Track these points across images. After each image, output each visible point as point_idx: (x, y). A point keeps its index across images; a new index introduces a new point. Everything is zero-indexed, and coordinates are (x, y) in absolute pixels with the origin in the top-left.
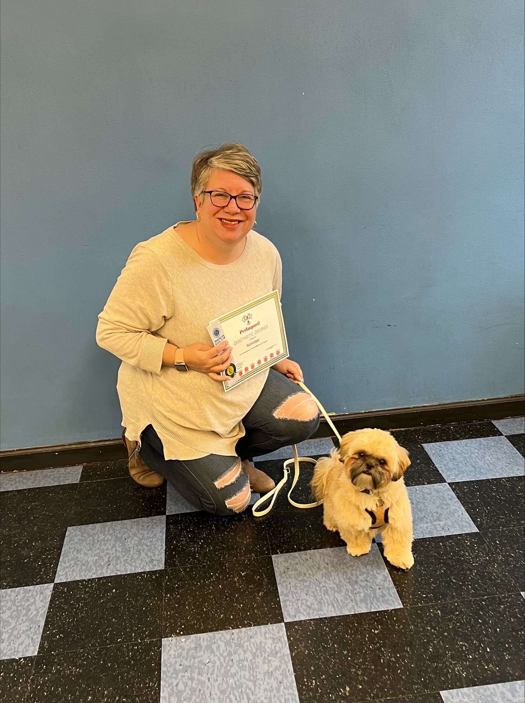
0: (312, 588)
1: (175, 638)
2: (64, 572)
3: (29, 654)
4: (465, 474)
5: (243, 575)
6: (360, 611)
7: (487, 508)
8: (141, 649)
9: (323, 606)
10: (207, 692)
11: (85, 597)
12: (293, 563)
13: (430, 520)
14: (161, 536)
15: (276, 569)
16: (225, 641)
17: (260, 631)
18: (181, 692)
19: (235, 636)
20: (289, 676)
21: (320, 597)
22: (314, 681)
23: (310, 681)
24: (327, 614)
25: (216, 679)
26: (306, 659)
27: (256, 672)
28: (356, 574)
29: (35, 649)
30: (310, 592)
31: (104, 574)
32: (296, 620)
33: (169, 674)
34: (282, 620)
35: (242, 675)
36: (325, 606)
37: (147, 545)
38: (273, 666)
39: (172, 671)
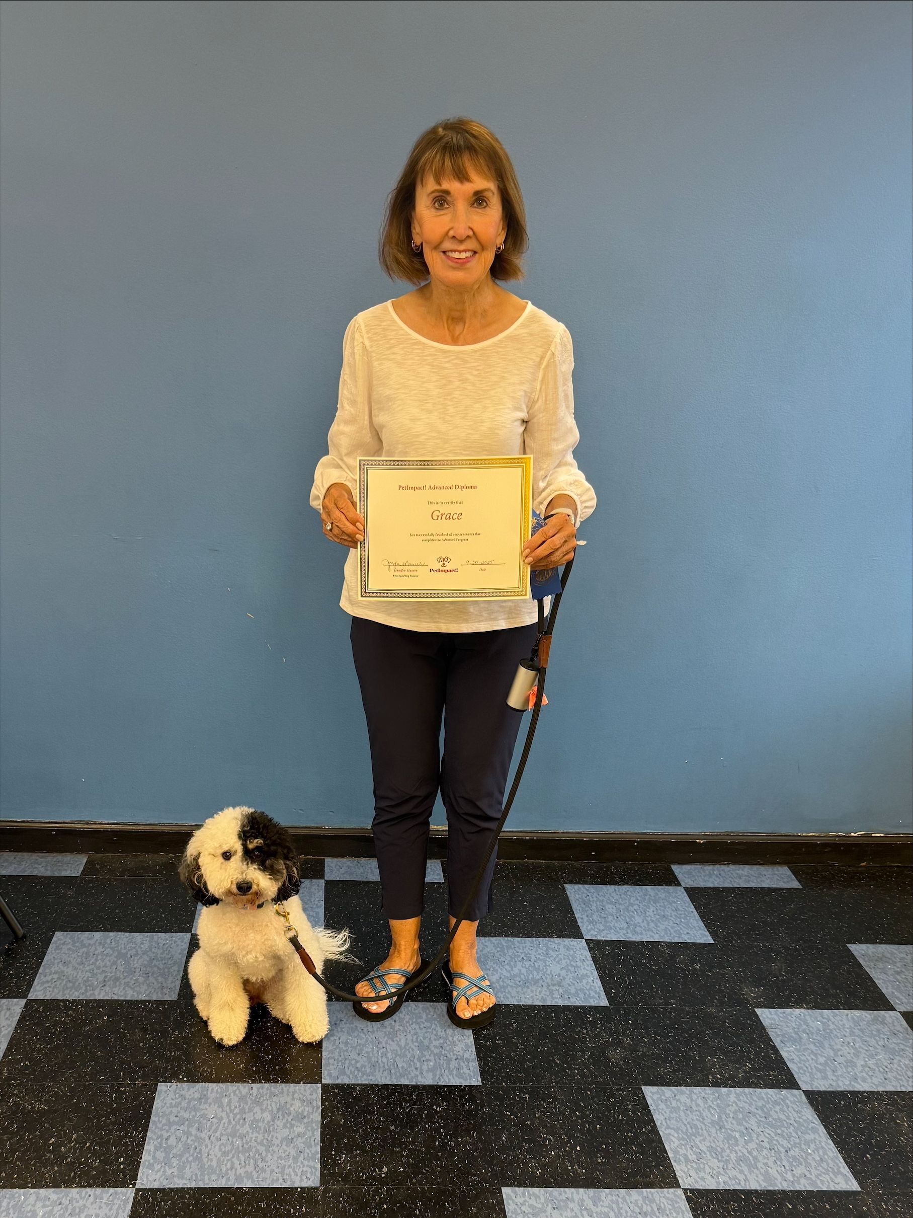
0: (368, 1047)
1: (175, 1084)
2: (42, 988)
4: (613, 931)
6: (425, 1082)
7: (629, 978)
8: (129, 1091)
9: (377, 1071)
10: (205, 1151)
11: (66, 1020)
13: (547, 983)
14: (179, 959)
16: (239, 1095)
17: (288, 1090)
18: (170, 1148)
19: (255, 1091)
20: (313, 1147)
21: (376, 1060)
22: (344, 1156)
23: (340, 1156)
24: (380, 1080)
25: (219, 1138)
26: (339, 1129)
27: (273, 1136)
30: (364, 1052)
31: (95, 996)
33: (160, 1125)
34: (318, 1081)
35: (254, 1138)
36: (379, 1071)
38: (296, 1132)
39: (164, 1121)
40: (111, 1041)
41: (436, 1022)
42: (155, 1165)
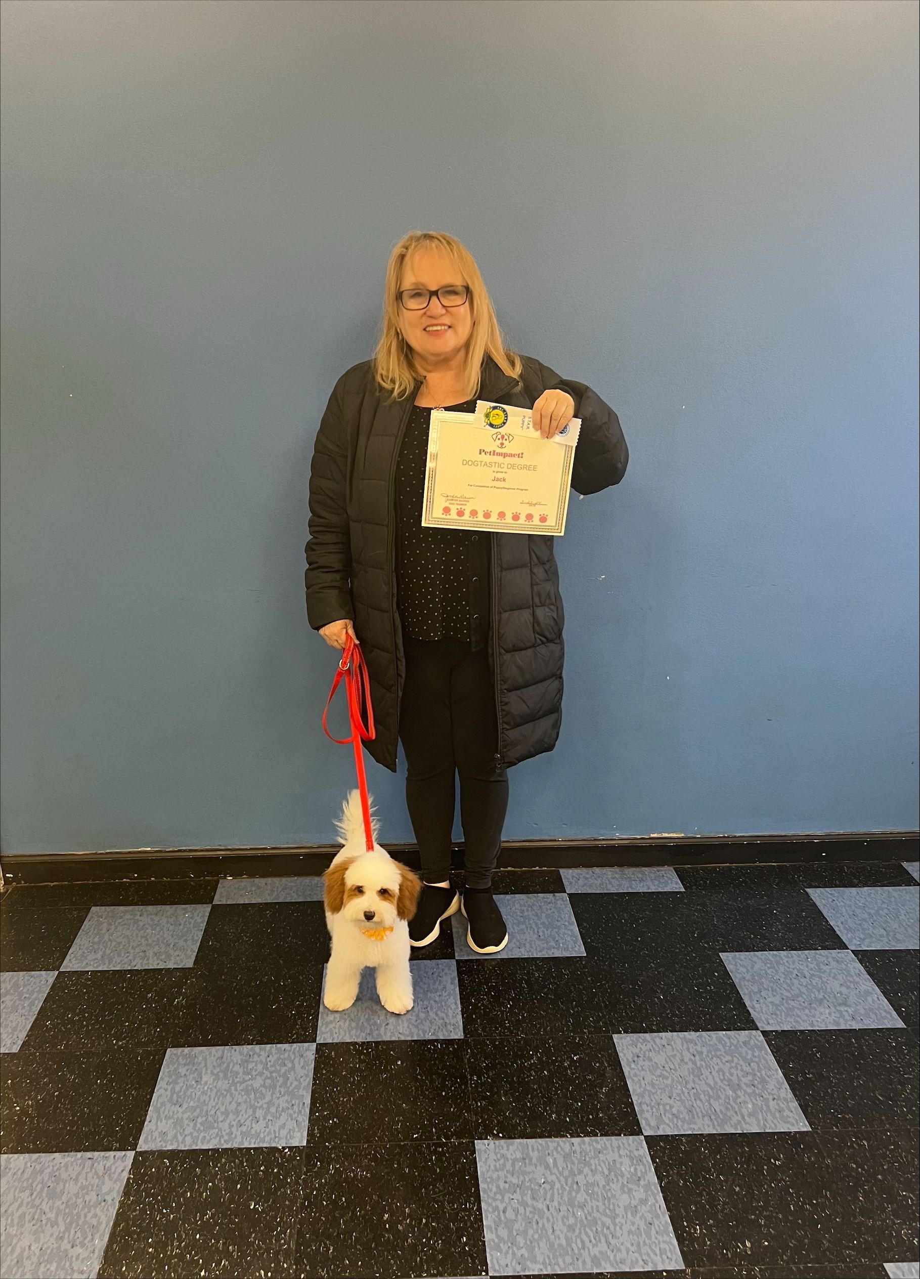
0: (676, 1089)
1: (492, 1142)
2: (328, 1029)
3: (295, 1143)
5: (575, 1059)
8: (448, 1151)
9: (696, 1116)
10: (548, 1226)
11: (361, 1067)
12: (644, 1048)
13: (833, 1003)
15: (620, 1055)
16: (562, 1152)
17: (611, 1144)
18: (511, 1222)
19: (577, 1148)
22: (698, 1227)
23: (693, 1227)
24: (703, 1129)
25: (557, 1207)
26: (681, 1193)
28: (737, 1075)
29: (302, 1136)
30: (674, 1095)
31: (382, 1037)
32: (659, 1134)
34: (639, 1132)
35: (595, 1208)
36: (698, 1117)
37: (435, 1001)
38: (637, 1198)
39: (494, 1189)
40: (412, 1090)
41: (736, 1055)
42: (502, 1245)
